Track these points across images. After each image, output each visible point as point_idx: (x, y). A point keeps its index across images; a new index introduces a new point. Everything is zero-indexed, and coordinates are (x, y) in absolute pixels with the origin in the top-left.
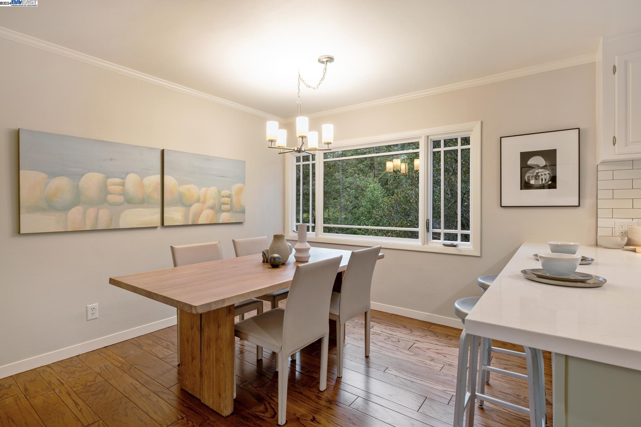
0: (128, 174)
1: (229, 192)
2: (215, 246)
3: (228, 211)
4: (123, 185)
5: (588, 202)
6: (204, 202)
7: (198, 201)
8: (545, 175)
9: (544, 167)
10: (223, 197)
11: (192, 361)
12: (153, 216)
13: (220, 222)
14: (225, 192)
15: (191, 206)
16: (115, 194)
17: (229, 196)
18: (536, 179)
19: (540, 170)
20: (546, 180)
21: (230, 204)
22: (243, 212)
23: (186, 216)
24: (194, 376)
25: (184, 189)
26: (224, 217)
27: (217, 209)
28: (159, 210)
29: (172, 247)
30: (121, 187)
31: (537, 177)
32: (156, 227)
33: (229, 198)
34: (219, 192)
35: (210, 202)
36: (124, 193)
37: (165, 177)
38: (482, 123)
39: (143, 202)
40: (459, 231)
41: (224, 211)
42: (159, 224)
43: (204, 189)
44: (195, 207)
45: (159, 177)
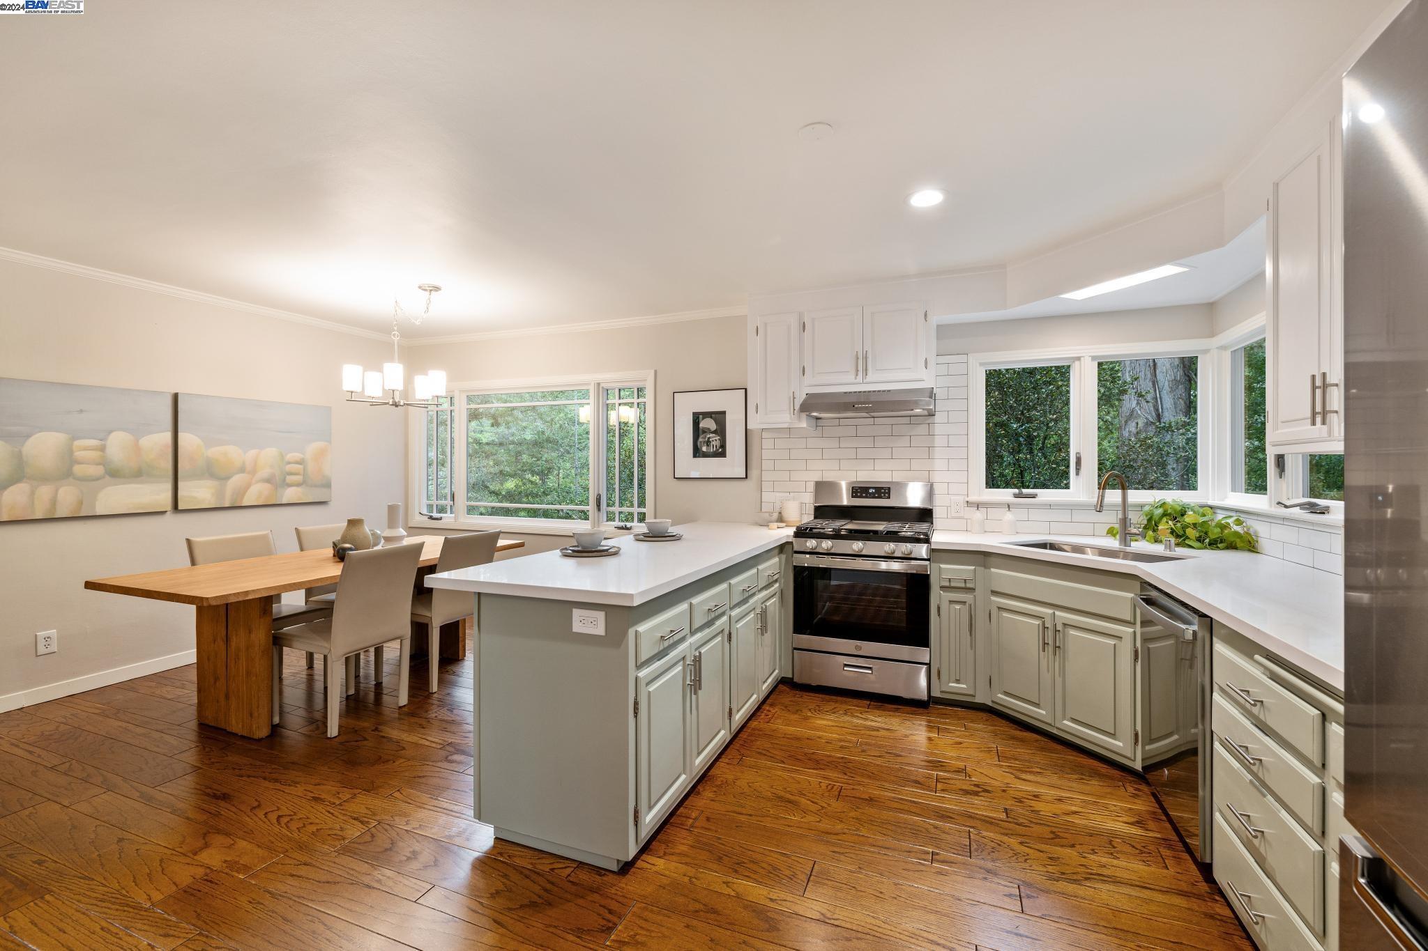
0: (110, 432)
1: (302, 456)
2: (265, 537)
3: (298, 485)
4: (102, 449)
5: (754, 473)
6: (254, 472)
7: (242, 470)
8: (715, 441)
9: (715, 432)
10: (289, 463)
11: (215, 683)
12: (159, 495)
13: (284, 501)
14: (290, 456)
15: (228, 478)
16: (88, 464)
17: (301, 462)
18: (708, 445)
19: (711, 435)
20: (716, 447)
21: (302, 472)
22: (328, 485)
23: (220, 493)
24: (218, 702)
25: (214, 452)
26: (290, 494)
27: (276, 481)
28: (169, 486)
29: (188, 541)
30: (99, 453)
31: (708, 443)
32: (163, 513)
33: (301, 464)
34: (282, 456)
35: (264, 472)
36: (103, 462)
37: (180, 435)
38: (656, 372)
39: (139, 474)
40: (636, 510)
41: (290, 485)
42: (168, 505)
43: (252, 453)
44: (236, 480)
45: (168, 436)
